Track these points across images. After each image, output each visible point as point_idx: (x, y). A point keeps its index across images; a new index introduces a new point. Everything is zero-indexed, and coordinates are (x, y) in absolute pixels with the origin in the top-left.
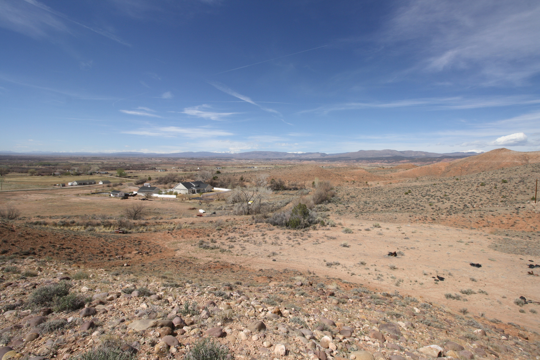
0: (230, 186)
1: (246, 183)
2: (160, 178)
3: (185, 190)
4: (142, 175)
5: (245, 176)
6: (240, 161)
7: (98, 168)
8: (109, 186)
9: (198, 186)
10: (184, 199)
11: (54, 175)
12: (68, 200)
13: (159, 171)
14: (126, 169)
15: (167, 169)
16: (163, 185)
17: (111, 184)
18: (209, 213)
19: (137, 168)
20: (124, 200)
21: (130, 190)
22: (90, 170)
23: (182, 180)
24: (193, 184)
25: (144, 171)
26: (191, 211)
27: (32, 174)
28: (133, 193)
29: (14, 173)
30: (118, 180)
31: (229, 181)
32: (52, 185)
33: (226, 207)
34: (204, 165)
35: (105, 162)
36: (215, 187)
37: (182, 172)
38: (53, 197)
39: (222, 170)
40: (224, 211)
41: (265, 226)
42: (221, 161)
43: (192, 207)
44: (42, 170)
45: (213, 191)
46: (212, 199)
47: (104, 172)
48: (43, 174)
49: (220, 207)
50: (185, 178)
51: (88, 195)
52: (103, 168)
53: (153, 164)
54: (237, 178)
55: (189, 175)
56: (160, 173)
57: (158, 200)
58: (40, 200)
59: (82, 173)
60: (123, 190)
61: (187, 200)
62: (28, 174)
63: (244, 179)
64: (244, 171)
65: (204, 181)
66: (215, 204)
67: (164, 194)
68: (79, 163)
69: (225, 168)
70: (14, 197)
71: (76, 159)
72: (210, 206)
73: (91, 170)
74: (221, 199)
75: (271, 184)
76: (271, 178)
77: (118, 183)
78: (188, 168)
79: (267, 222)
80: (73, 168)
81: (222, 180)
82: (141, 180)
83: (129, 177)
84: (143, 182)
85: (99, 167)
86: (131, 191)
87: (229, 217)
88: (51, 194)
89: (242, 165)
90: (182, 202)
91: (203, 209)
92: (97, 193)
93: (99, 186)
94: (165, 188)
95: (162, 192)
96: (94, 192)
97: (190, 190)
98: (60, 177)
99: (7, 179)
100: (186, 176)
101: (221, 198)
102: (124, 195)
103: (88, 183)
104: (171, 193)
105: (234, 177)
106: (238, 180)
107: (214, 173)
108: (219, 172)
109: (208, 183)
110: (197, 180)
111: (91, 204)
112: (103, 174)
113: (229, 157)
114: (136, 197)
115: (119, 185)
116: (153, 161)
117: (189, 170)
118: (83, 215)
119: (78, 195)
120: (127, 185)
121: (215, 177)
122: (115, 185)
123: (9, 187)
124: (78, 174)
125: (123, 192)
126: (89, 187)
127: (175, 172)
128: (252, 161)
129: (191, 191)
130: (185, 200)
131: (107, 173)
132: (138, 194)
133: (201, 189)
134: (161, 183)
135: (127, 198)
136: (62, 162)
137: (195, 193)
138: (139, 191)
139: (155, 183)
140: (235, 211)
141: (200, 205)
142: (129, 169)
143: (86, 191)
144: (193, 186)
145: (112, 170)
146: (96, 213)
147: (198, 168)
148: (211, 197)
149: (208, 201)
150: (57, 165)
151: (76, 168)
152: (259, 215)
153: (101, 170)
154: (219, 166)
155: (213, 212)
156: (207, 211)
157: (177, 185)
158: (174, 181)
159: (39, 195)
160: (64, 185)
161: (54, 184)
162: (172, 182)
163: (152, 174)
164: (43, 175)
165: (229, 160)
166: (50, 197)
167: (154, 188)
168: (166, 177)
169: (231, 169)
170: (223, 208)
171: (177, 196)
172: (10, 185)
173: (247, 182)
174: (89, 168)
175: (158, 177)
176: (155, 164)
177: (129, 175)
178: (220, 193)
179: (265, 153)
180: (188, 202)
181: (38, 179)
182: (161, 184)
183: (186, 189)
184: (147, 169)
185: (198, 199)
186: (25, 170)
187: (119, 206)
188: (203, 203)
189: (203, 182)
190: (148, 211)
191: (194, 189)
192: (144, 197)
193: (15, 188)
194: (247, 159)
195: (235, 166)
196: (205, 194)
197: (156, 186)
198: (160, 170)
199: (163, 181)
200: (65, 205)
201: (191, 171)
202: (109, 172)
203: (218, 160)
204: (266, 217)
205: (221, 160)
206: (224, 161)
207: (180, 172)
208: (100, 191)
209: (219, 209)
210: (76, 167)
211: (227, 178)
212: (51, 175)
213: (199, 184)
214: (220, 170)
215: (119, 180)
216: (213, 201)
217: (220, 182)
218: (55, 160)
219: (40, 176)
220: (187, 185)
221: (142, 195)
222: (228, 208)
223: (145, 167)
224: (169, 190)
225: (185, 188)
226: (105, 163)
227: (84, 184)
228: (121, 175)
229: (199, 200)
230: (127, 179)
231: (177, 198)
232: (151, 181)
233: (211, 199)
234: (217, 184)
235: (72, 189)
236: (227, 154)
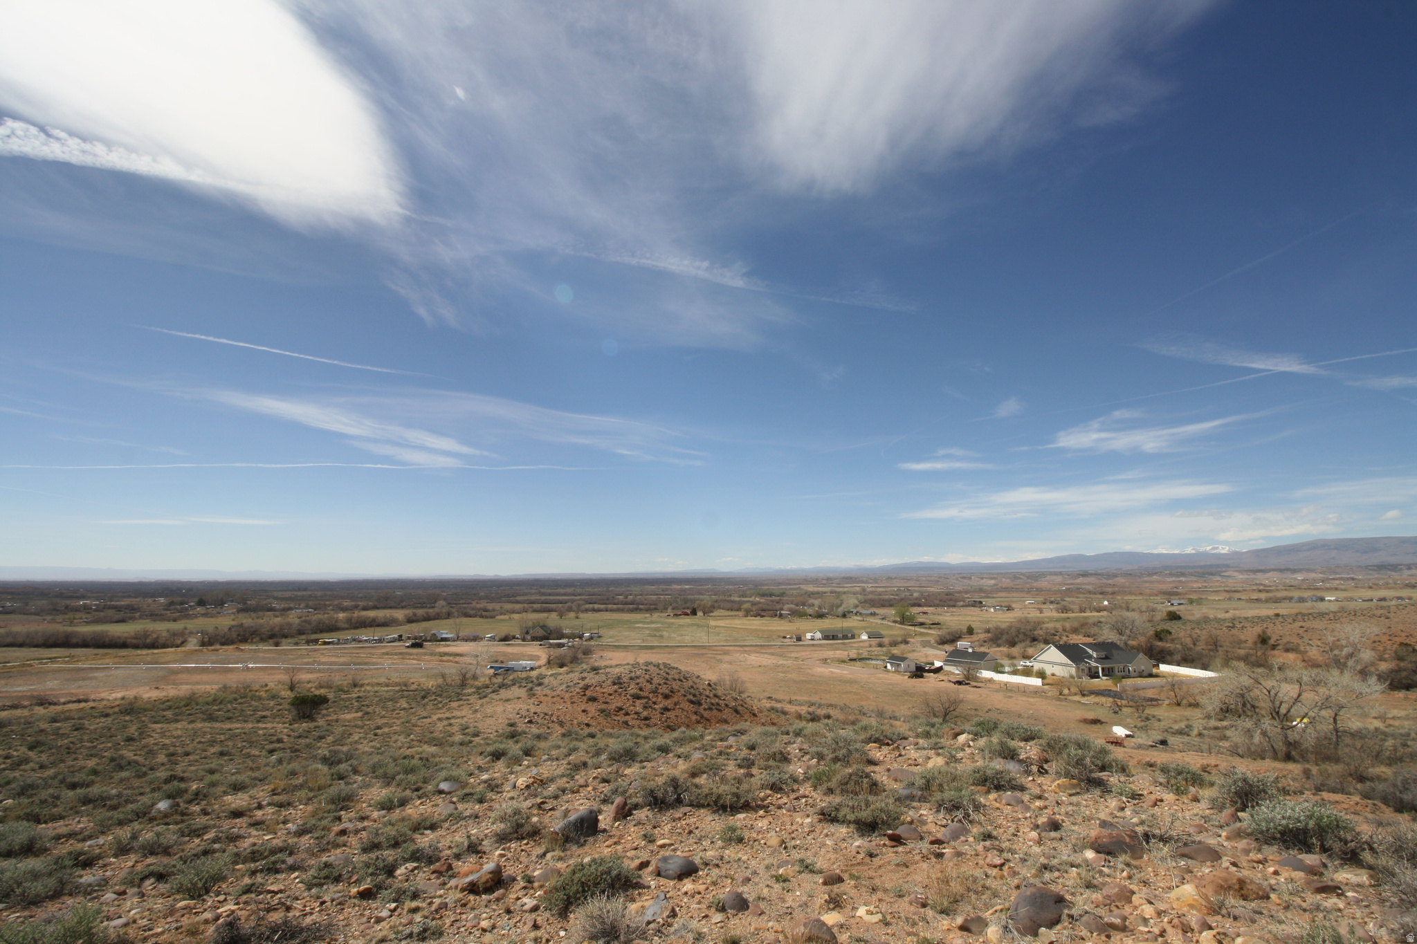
0: (1218, 662)
1: (1285, 655)
2: (996, 629)
3: (1066, 665)
4: (953, 619)
5: (1275, 632)
6: (1260, 576)
7: (856, 602)
8: (880, 645)
9: (1107, 658)
10: (1066, 691)
11: (781, 615)
12: (809, 671)
13: (992, 610)
14: (914, 605)
15: (1014, 605)
16: (1004, 649)
17: (886, 640)
18: (1142, 739)
19: (937, 602)
20: (914, 680)
21: (927, 656)
22: (841, 605)
23: (1057, 638)
24: (1090, 651)
25: (954, 609)
26: (1089, 726)
27: (748, 613)
28: (933, 664)
29: (721, 611)
30: (898, 631)
31: (1215, 644)
32: (779, 637)
33: (1205, 728)
34: (1123, 591)
35: (869, 587)
36: (1164, 662)
37: (1055, 614)
38: (784, 662)
39: (1190, 607)
40: (1197, 739)
41: (1358, 808)
42: (1182, 579)
43: (1091, 715)
44: (761, 605)
45: (1157, 676)
46: (1156, 700)
47: (869, 612)
48: (763, 614)
49: (1183, 725)
50: (1064, 630)
51: (844, 661)
52: (865, 601)
53: (975, 591)
54: (1243, 637)
55: (1076, 624)
56: (994, 616)
57: (994, 686)
58: (765, 666)
59: (827, 614)
60: (909, 655)
61: (1076, 694)
62: (741, 613)
63: (1272, 642)
64: (1270, 612)
65: (1126, 644)
66: (1166, 714)
67: (1009, 673)
68: (820, 589)
69: (1199, 602)
70: (727, 658)
71: (815, 581)
72: (1147, 719)
73: (844, 606)
74: (1184, 702)
75: (1397, 662)
76: (1398, 640)
77: (900, 639)
78: (1074, 601)
79: (1366, 796)
80: (811, 601)
81: (1188, 641)
82: (949, 634)
83: (922, 624)
84: (953, 639)
85: (857, 598)
86: (930, 660)
87: (1212, 761)
88: (781, 656)
89: (1267, 591)
90: (1059, 700)
91: (1125, 726)
92: (861, 659)
93: (862, 644)
94: (1012, 657)
95: (1002, 666)
96: (854, 656)
97: (1082, 666)
98: (790, 621)
99: (712, 623)
100: (1067, 625)
101: (1182, 696)
102: (913, 669)
103: (840, 635)
104: (1027, 672)
105: (1234, 631)
106: (1250, 644)
107: (1158, 617)
108: (1174, 617)
109: (1139, 649)
110: (1100, 640)
111: (850, 682)
112: (867, 615)
113: (1211, 566)
114: (940, 676)
115: (901, 643)
116: (975, 582)
117: (1076, 607)
118: (841, 704)
119: (825, 661)
120: (918, 645)
121: (1162, 631)
122: (894, 644)
123: (717, 638)
124: (820, 616)
125: (912, 660)
126: (843, 644)
127: (1034, 614)
128: (1313, 575)
129: (1086, 671)
130: (1069, 695)
131: (873, 614)
132: (946, 668)
133: (1116, 666)
134: (1000, 642)
135: (922, 677)
136: (791, 589)
137: (1098, 677)
138: (947, 661)
139: (985, 642)
140: (1236, 746)
141: (1116, 713)
142: (919, 605)
143: (839, 654)
144: (1090, 657)
145: (883, 606)
146: (863, 703)
147: (1106, 603)
148: (1150, 694)
149: (1142, 704)
150: (782, 594)
151: (817, 602)
152: (1332, 768)
153: (863, 607)
154: (1176, 594)
155: (1160, 738)
156: (1138, 734)
157: (1042, 651)
158: (1034, 640)
159: (762, 656)
160: (799, 639)
161: (782, 635)
162: (1028, 642)
163: (974, 619)
164: (762, 616)
165: (1212, 574)
166: (780, 662)
167: (981, 656)
168: (1010, 627)
169: (1225, 605)
170: (1195, 732)
171: (1046, 681)
172: (718, 634)
173: (1287, 650)
174: (839, 602)
175: (991, 626)
176: (981, 590)
177: (921, 620)
178: (1181, 683)
179: (1370, 545)
180: (1079, 702)
181: (756, 623)
182: (999, 646)
183: (1070, 662)
184: (961, 603)
185: (1109, 696)
186: (736, 606)
187: (905, 693)
188: (1124, 709)
189: (1122, 645)
190: (973, 712)
191: (1094, 664)
192: (960, 678)
193: (726, 641)
194: (1287, 570)
195: (1237, 595)
196: (1129, 682)
197: (987, 651)
198: (994, 607)
199: (1005, 637)
200: (806, 681)
201: (1082, 610)
202: (877, 611)
203: (1171, 575)
204: (1362, 779)
205: (1183, 574)
206: (1194, 579)
207: (1050, 612)
208: (865, 655)
209: (1180, 732)
210: (816, 599)
211: (1204, 635)
212: (776, 615)
213: (1108, 651)
214: (1182, 607)
215: (902, 632)
216: (1158, 705)
217: (1179, 646)
218: (780, 584)
219: (758, 618)
220: (1072, 652)
221: (956, 671)
222: (1212, 732)
223: (957, 601)
224: (1022, 663)
225: (1064, 659)
226: (868, 590)
227: (834, 638)
228: (904, 620)
229: (1111, 699)
230: (917, 629)
231: (1046, 687)
232: (975, 638)
233: (1152, 700)
234: (1171, 653)
235: (813, 648)
236: (1205, 555)
